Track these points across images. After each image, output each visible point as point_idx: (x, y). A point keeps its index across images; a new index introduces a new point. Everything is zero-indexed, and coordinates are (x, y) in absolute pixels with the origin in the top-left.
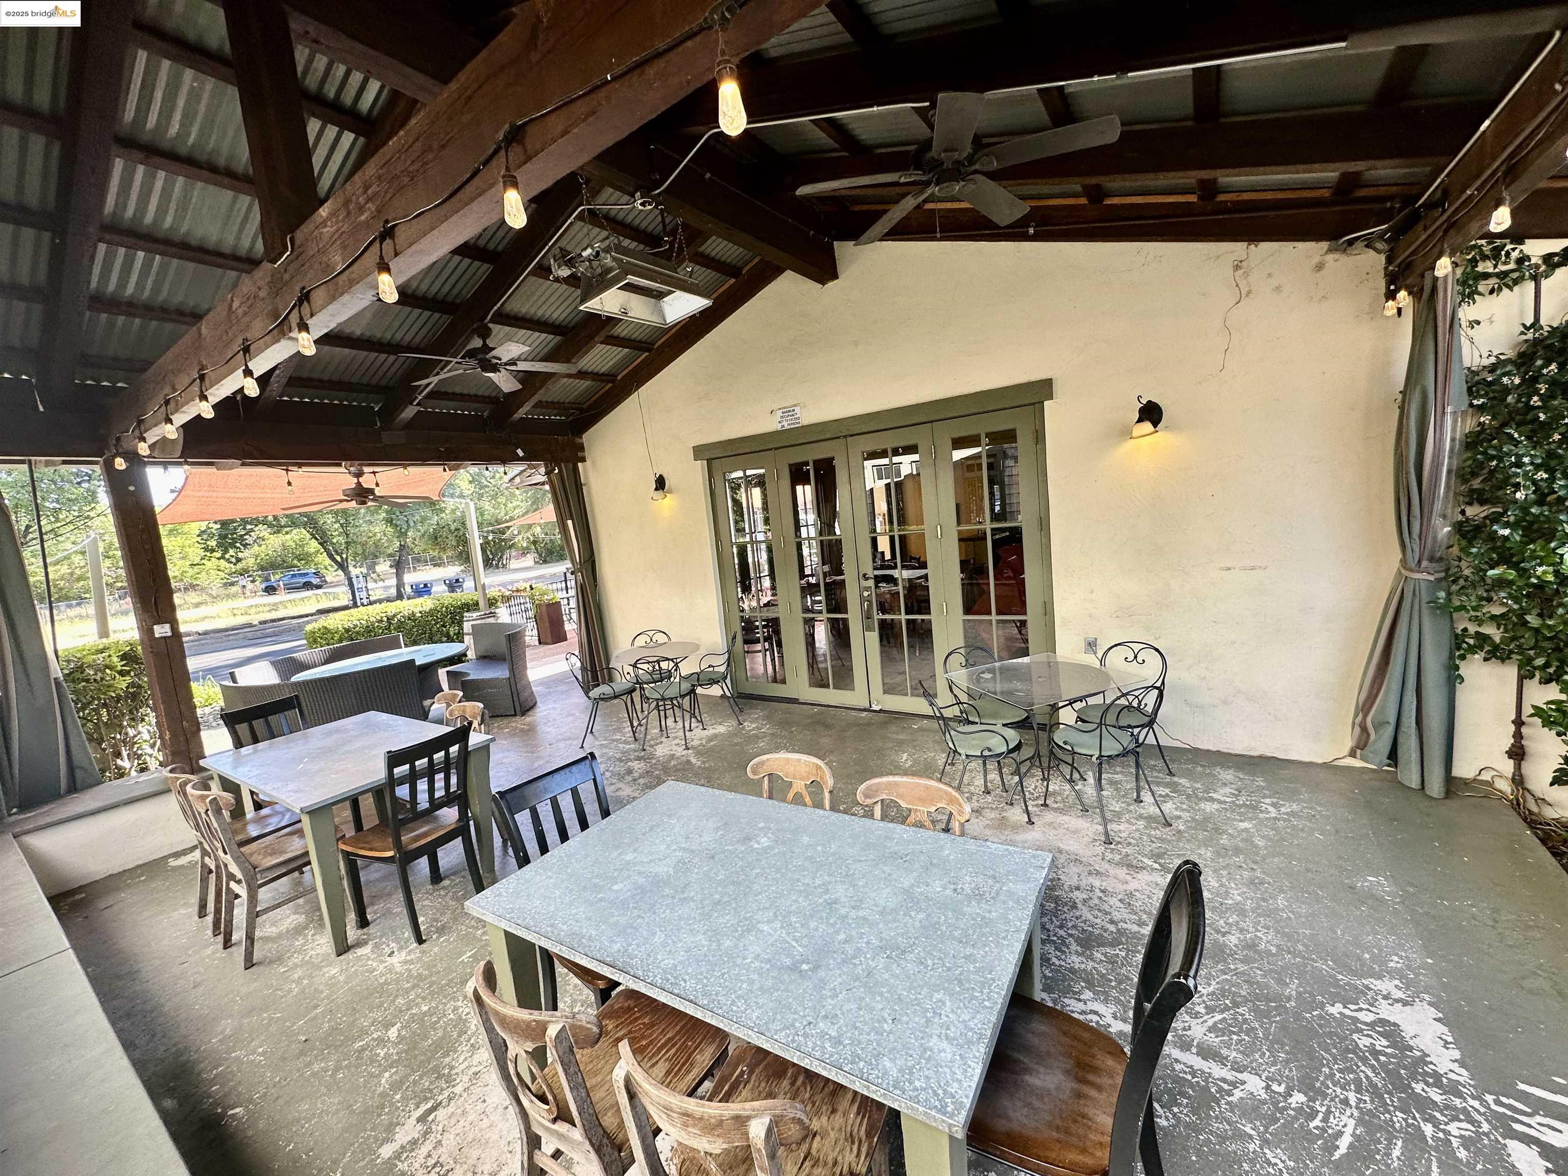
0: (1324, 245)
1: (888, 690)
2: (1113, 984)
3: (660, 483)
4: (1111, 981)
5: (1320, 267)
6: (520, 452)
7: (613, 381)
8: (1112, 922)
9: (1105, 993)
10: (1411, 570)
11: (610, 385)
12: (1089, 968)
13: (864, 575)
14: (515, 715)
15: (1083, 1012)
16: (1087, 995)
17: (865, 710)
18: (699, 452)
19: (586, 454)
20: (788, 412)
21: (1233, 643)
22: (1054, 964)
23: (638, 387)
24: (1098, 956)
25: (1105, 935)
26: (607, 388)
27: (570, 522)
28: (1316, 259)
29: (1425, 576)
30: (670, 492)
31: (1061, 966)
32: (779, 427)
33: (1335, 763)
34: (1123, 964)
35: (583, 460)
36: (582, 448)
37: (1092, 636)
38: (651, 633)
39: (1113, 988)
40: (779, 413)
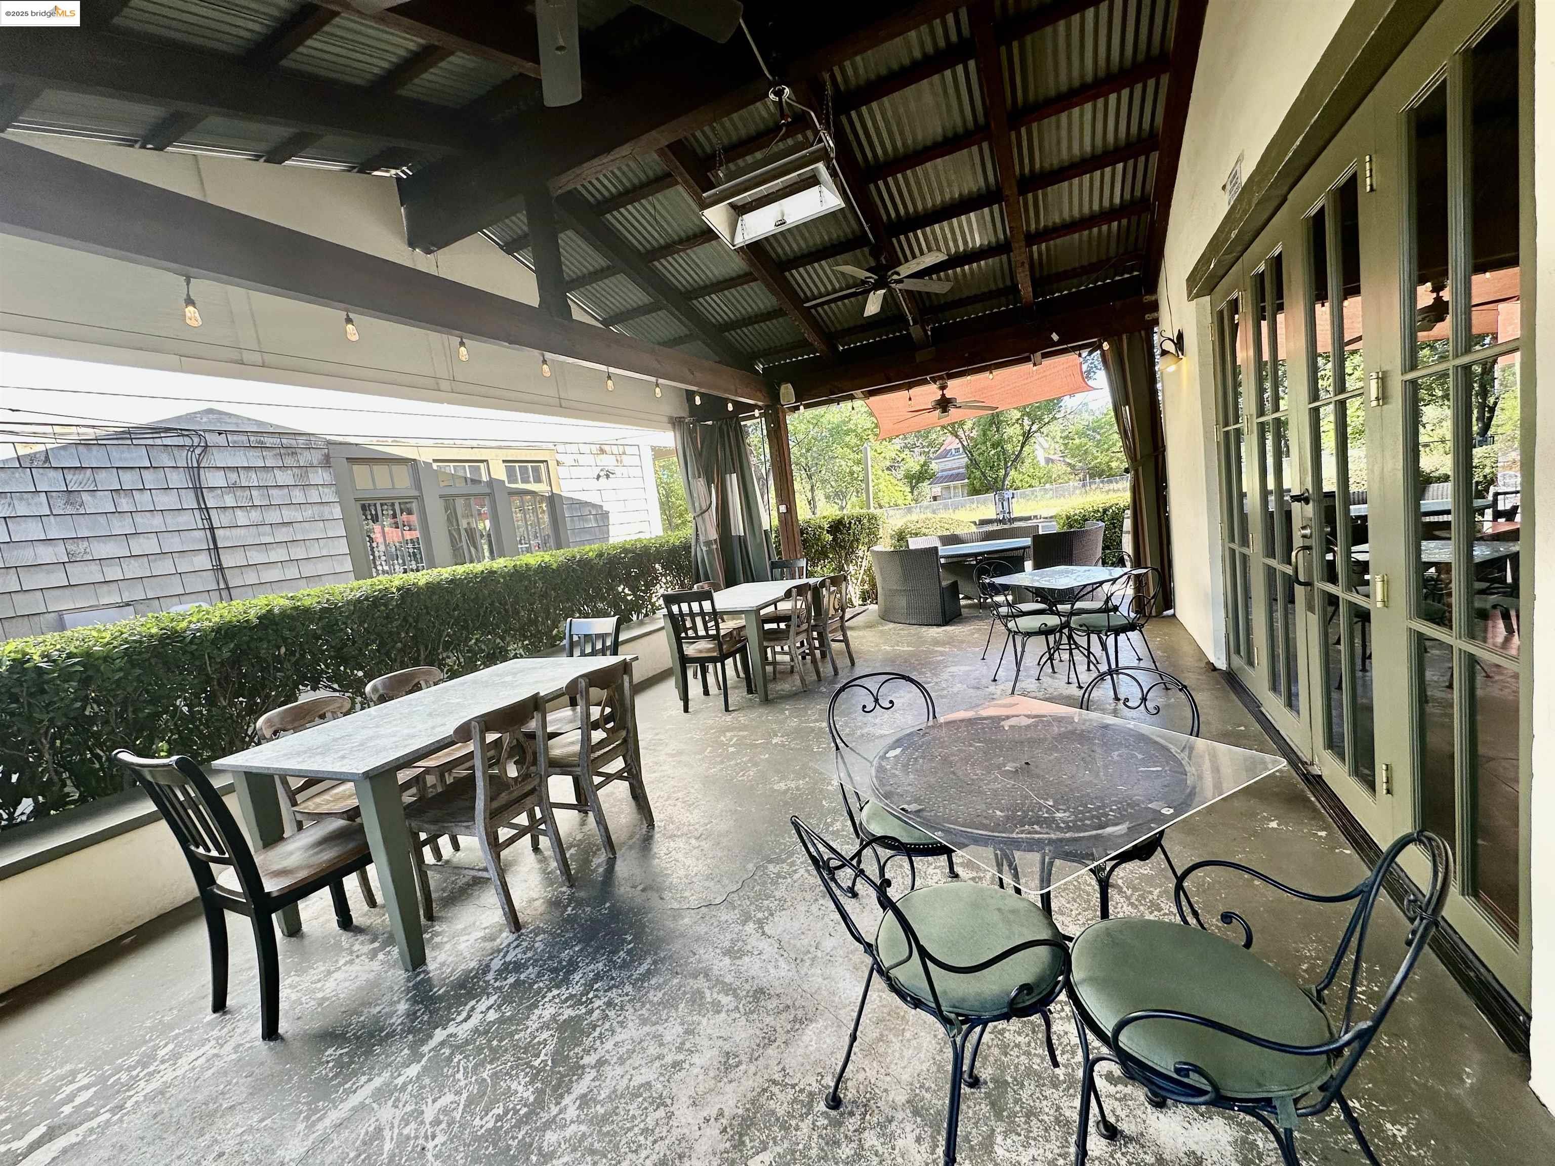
2: (495, 1043)
4: (500, 1041)
6: (1055, 337)
8: (601, 1063)
9: (486, 1032)
12: (529, 1023)
15: (473, 1009)
16: (492, 1016)
22: (550, 990)
24: (545, 1035)
25: (578, 1050)
31: (544, 997)
34: (519, 1059)
39: (489, 1041)
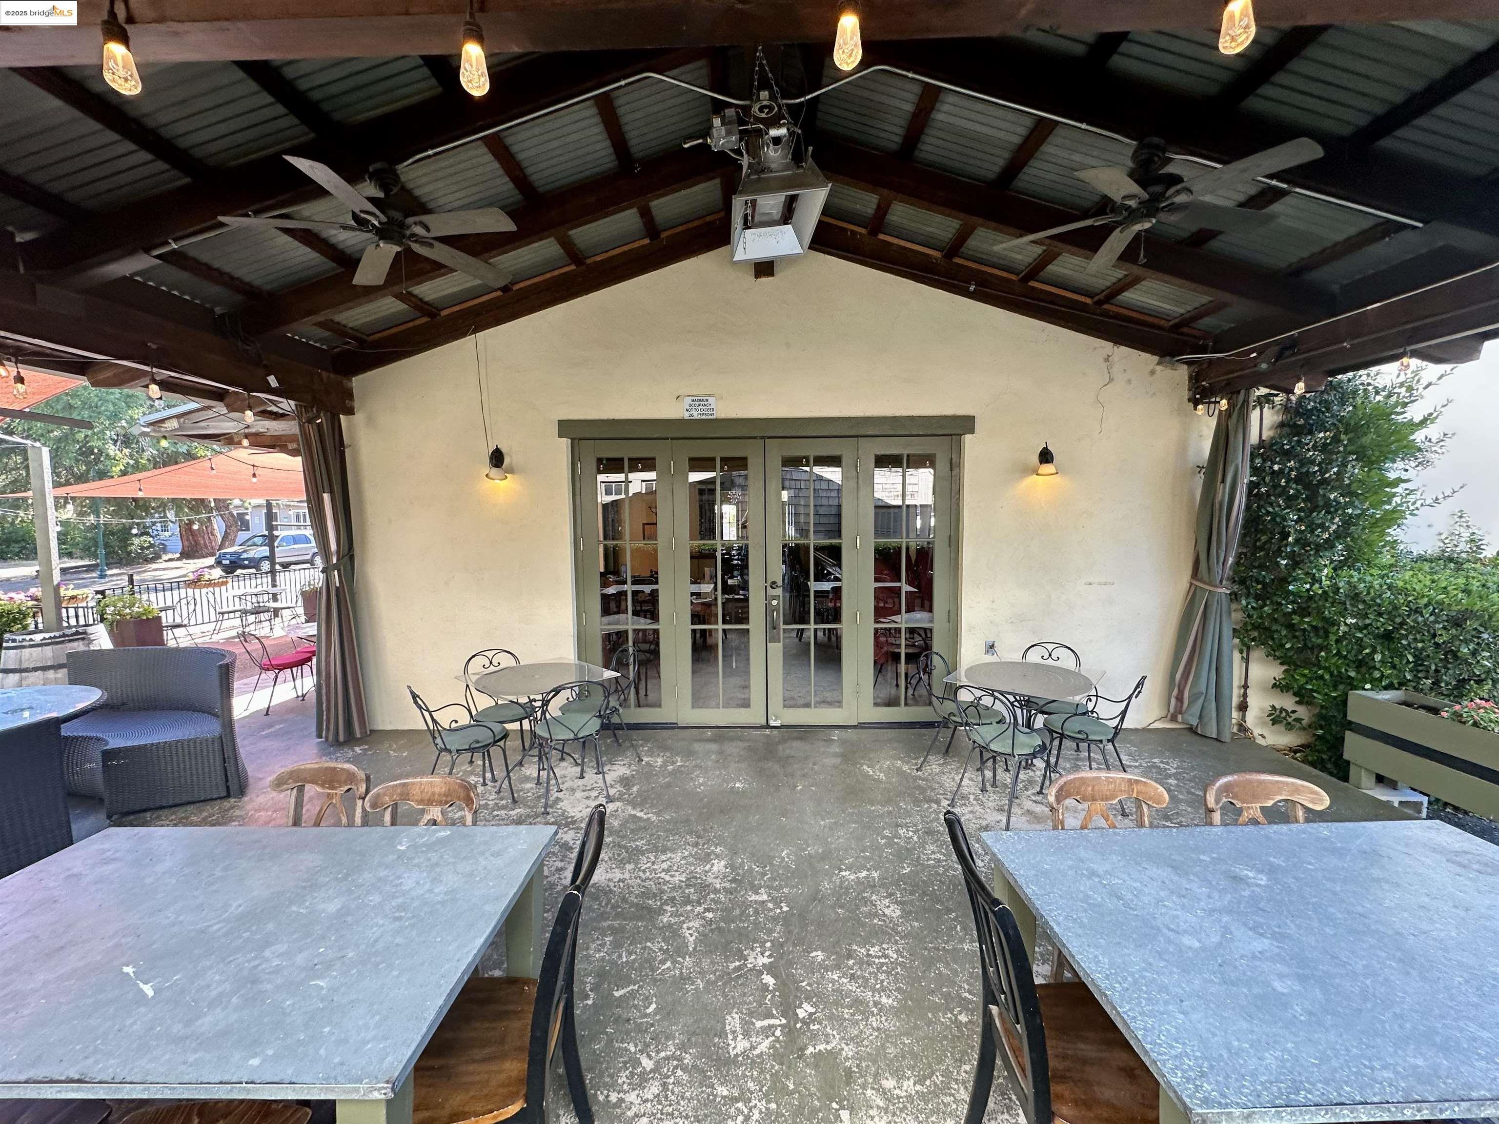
0: (1156, 358)
1: (789, 703)
3: (497, 458)
5: (1153, 372)
6: (273, 381)
7: (432, 315)
10: (1216, 587)
11: (425, 320)
13: (774, 583)
14: (228, 796)
17: (762, 727)
18: (566, 427)
19: (356, 404)
20: (700, 400)
21: (1091, 641)
23: (475, 332)
26: (418, 322)
27: (326, 497)
28: (1151, 367)
29: (1224, 590)
30: (511, 471)
32: (686, 415)
33: (1151, 727)
35: (350, 412)
36: (350, 395)
37: (991, 640)
38: (490, 654)
40: (688, 400)
